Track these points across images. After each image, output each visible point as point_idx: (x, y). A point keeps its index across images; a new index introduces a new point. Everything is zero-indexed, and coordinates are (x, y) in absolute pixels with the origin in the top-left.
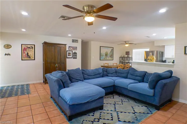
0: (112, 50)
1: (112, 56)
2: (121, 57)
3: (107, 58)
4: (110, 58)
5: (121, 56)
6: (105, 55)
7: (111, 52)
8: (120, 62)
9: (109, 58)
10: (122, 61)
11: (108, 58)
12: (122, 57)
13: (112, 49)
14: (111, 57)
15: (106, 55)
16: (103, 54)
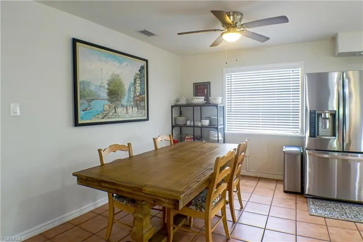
0: (144, 73)
1: (142, 100)
2: (176, 106)
3: (119, 110)
4: (134, 113)
5: (178, 101)
6: (104, 94)
7: (138, 82)
8: (173, 127)
9: (130, 110)
10: (181, 121)
11: (122, 114)
12: (180, 106)
13: (142, 68)
14: (137, 106)
15: (114, 94)
16: (93, 88)
